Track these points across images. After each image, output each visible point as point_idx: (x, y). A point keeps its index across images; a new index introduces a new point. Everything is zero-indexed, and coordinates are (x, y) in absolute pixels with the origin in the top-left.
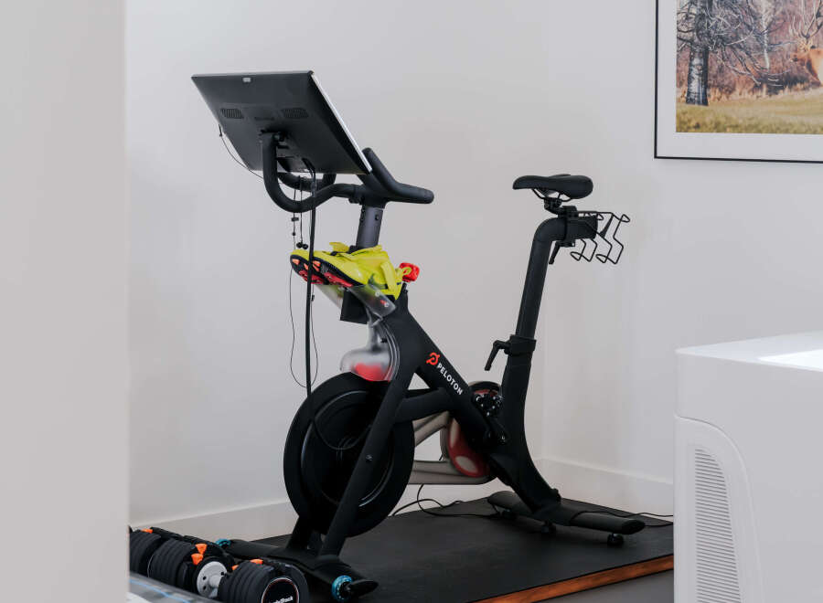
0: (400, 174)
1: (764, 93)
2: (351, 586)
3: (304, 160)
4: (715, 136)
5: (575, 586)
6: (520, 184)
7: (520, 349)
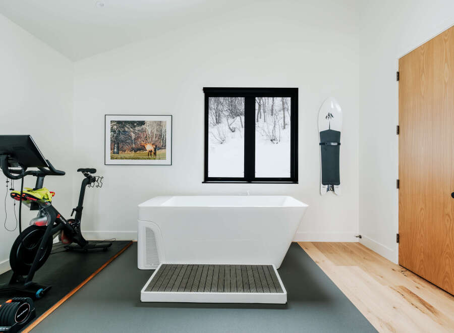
0: (57, 167)
1: (133, 152)
2: (43, 292)
3: (19, 163)
4: (121, 160)
5: (105, 265)
6: (79, 170)
7: (79, 210)
